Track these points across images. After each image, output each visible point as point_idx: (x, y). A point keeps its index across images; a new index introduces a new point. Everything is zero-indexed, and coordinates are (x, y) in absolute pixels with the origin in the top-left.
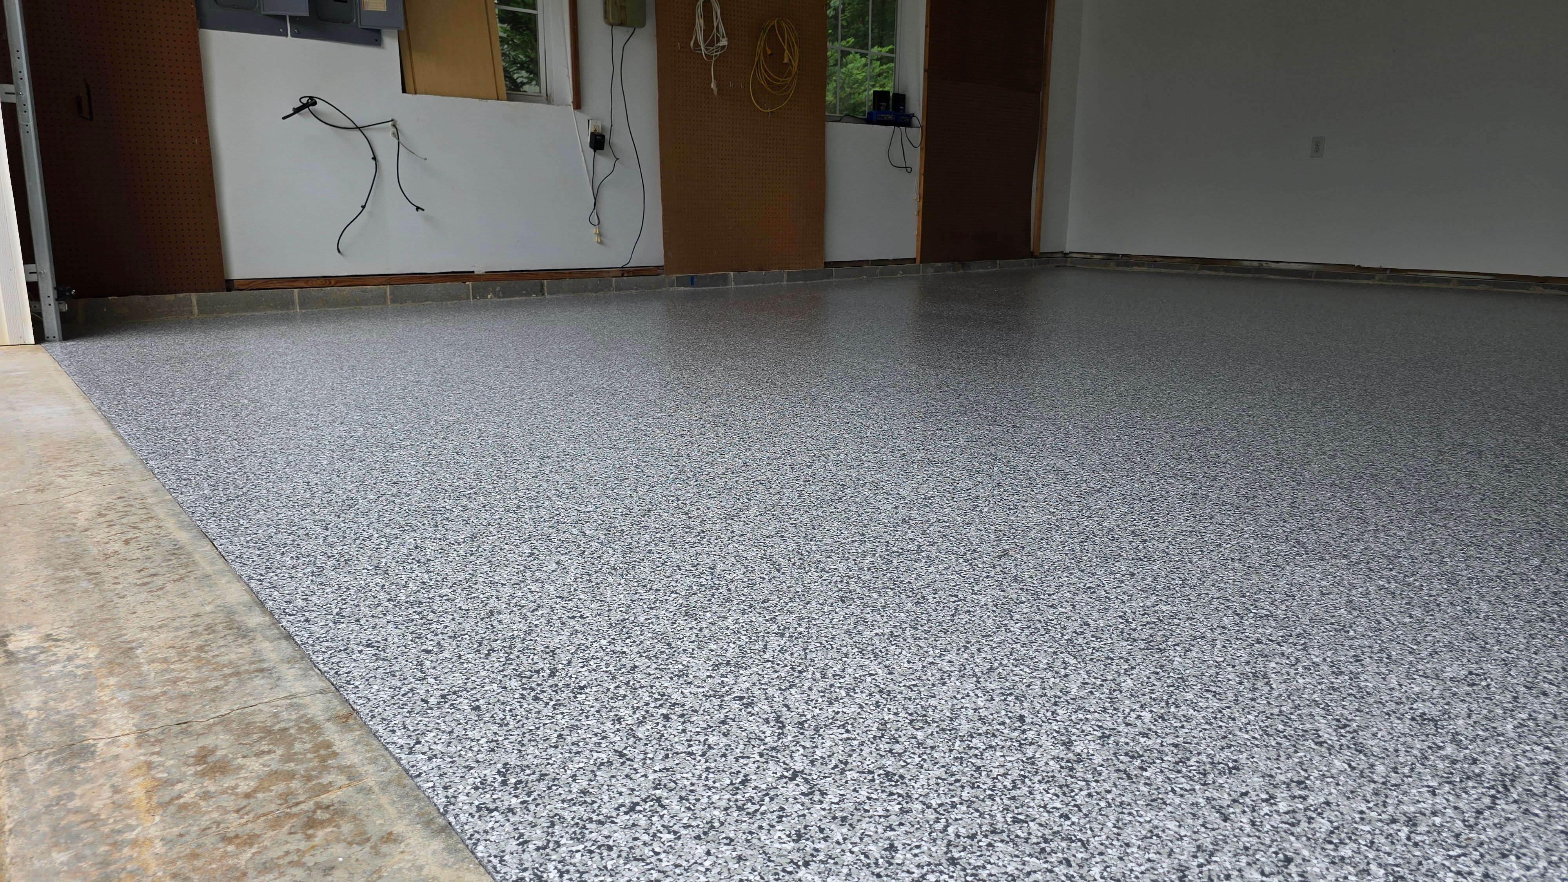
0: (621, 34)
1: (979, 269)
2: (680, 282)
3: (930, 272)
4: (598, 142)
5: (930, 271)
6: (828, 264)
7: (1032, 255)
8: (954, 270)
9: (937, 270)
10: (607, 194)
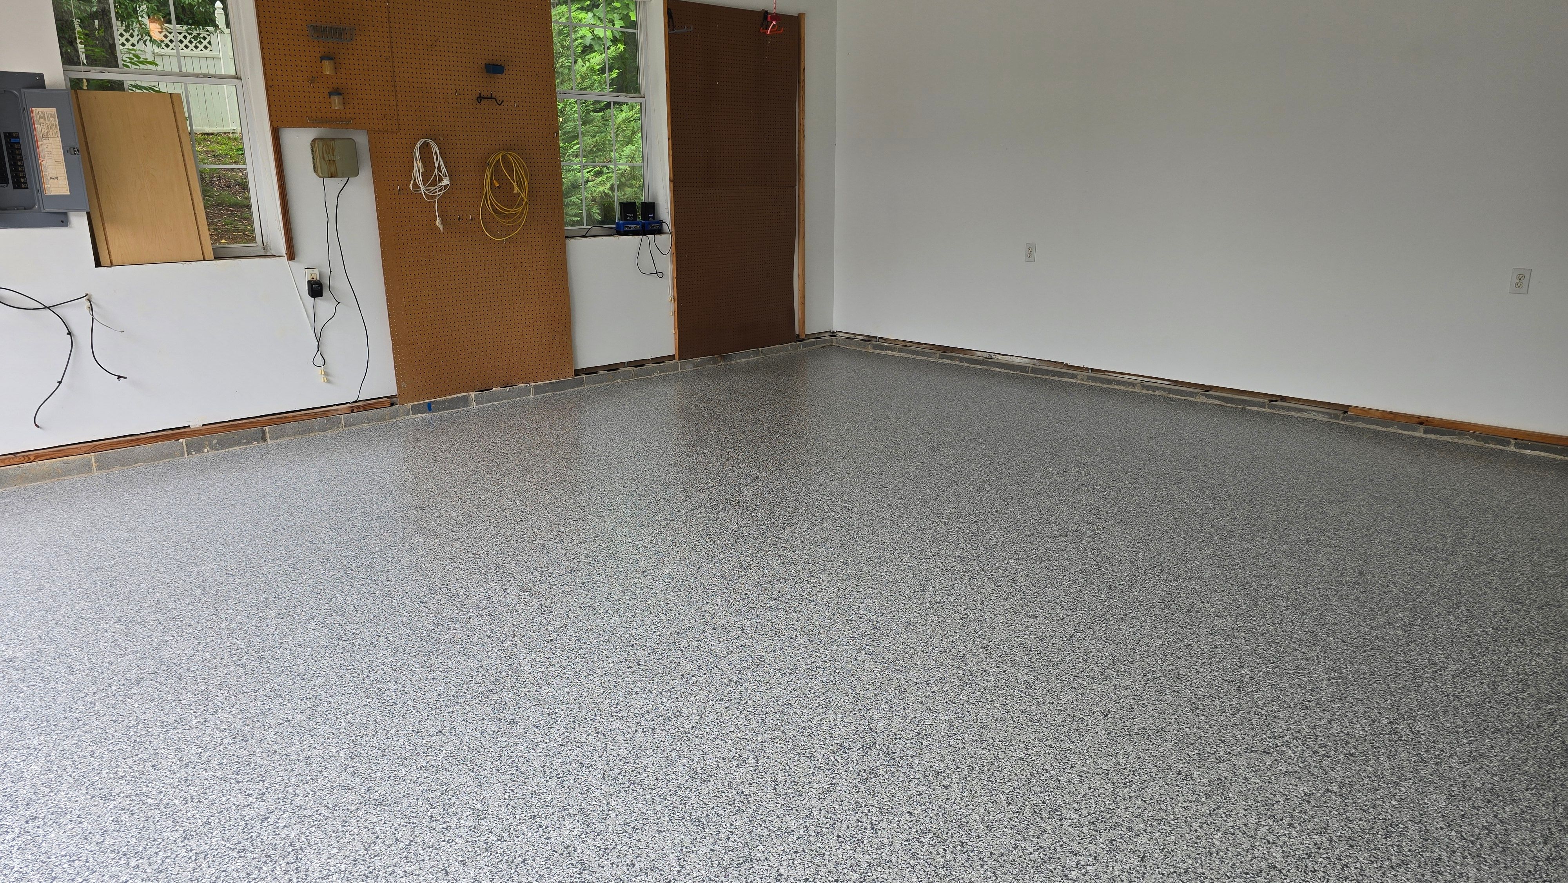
0: (335, 184)
1: (741, 359)
2: (416, 410)
3: (689, 368)
4: (316, 289)
5: (689, 366)
6: (578, 372)
7: (798, 339)
8: (714, 363)
9: (697, 365)
10: (330, 337)
